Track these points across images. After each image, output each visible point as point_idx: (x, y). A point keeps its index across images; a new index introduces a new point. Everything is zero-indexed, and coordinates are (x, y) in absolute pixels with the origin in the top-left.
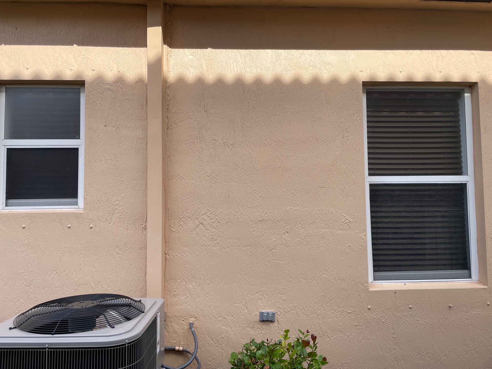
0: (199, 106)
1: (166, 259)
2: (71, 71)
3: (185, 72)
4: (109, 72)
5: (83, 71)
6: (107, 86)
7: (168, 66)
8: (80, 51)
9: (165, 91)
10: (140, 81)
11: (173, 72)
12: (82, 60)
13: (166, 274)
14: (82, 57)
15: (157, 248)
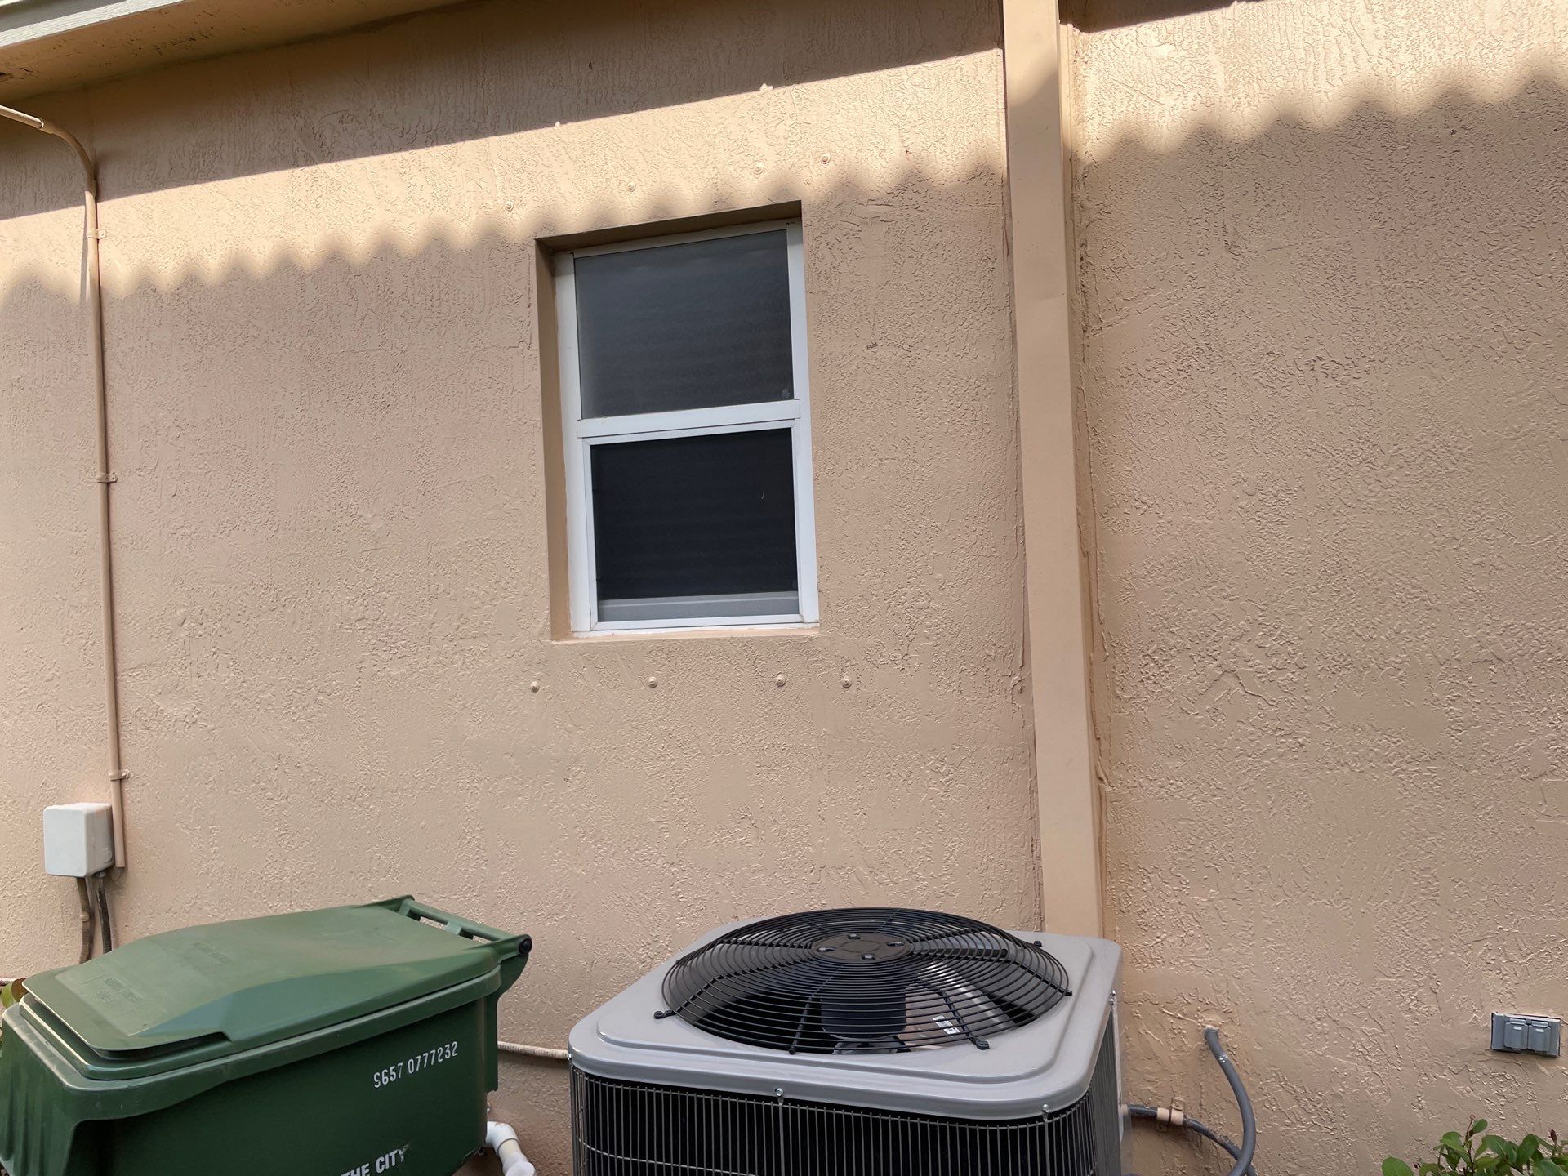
0: (1204, 231)
1: (1104, 798)
2: (757, 176)
3: (1142, 112)
4: (874, 158)
5: (793, 169)
6: (873, 209)
7: (1077, 99)
8: (780, 105)
9: (1072, 195)
10: (980, 174)
11: (1097, 119)
12: (790, 135)
13: (1104, 852)
14: (789, 122)
15: (1071, 760)
